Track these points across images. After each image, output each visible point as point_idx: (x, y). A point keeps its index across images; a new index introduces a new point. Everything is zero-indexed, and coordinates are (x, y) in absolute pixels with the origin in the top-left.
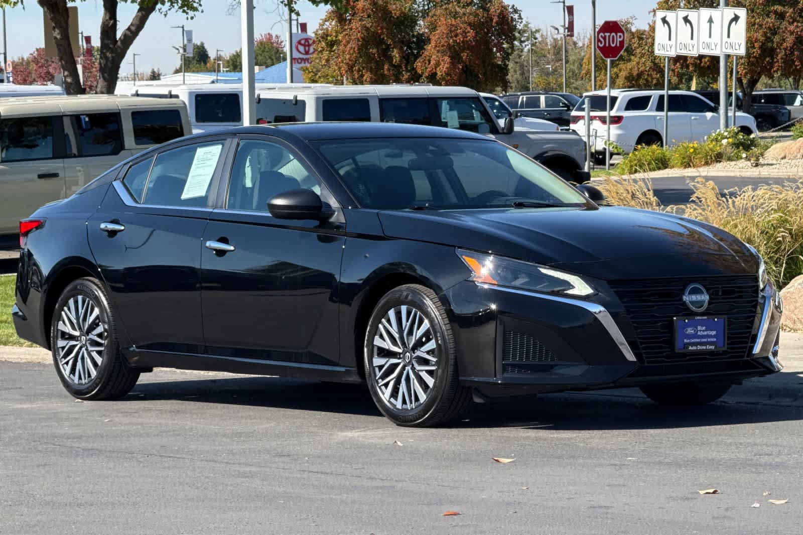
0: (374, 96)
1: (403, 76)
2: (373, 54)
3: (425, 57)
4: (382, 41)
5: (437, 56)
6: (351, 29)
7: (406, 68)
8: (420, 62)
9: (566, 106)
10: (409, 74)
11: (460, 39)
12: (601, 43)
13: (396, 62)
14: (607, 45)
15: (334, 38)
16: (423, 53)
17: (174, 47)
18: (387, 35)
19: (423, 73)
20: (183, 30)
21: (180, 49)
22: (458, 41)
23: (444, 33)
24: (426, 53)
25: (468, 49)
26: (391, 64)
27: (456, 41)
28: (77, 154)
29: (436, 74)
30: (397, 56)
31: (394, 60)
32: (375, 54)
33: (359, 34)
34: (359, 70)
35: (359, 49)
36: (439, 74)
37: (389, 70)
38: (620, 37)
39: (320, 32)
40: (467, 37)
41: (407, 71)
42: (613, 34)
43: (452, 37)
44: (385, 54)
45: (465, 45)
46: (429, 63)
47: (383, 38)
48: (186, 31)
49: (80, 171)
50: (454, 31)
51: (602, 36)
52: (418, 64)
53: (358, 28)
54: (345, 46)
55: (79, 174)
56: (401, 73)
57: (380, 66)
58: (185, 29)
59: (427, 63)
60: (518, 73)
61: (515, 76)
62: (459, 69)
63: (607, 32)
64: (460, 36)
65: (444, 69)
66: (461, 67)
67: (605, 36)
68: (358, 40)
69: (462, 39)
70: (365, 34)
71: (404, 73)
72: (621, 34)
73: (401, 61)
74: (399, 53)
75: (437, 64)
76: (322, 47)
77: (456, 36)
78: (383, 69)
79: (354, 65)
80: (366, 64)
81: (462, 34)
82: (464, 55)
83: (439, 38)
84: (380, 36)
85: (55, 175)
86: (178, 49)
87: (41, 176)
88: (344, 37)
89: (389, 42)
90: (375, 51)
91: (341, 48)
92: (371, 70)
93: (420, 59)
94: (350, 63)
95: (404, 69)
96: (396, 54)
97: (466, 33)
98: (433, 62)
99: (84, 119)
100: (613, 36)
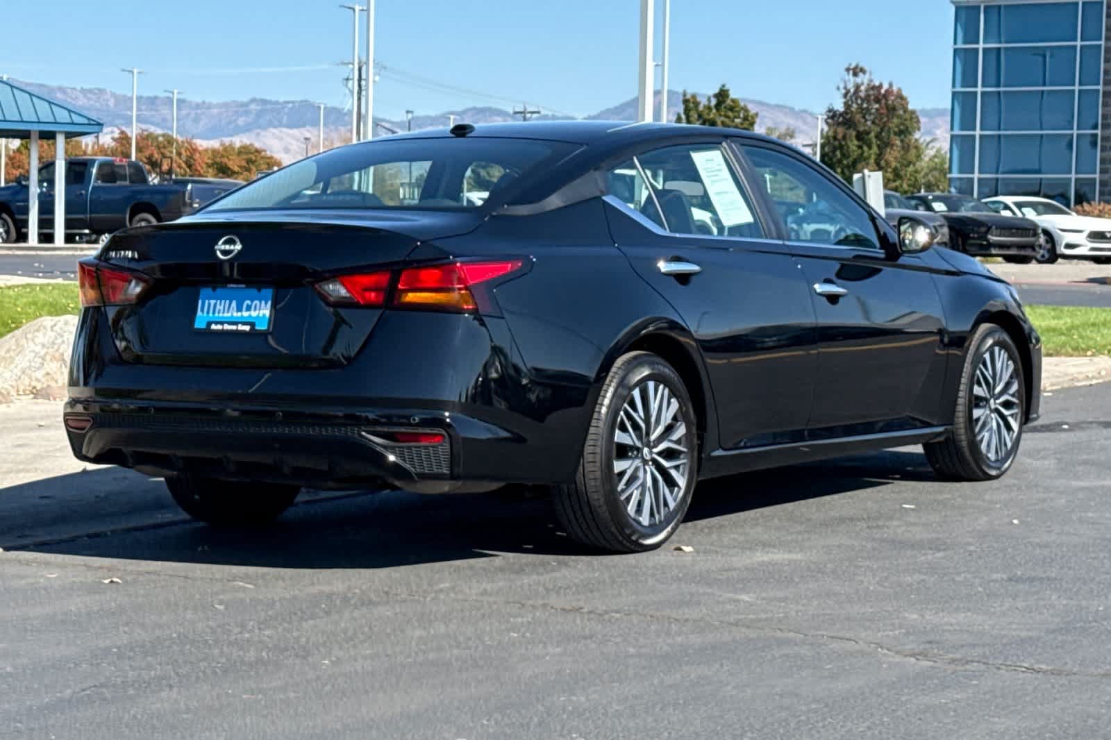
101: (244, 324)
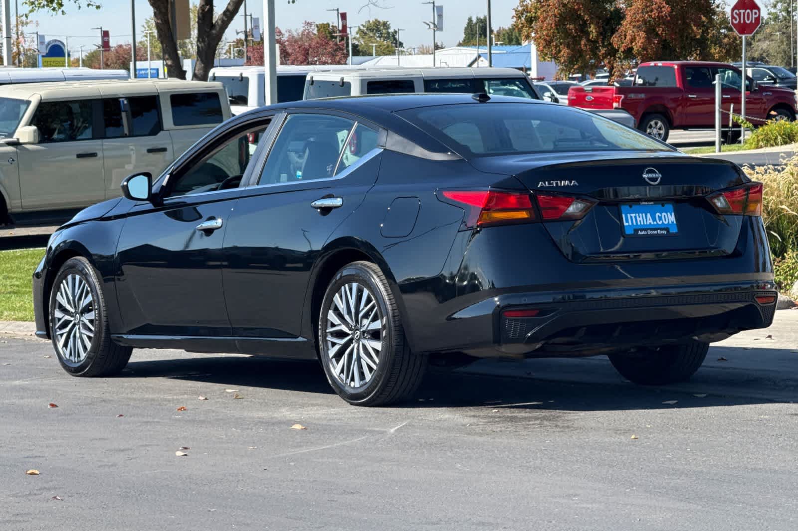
0: (420, 78)
1: (600, 51)
2: (570, 30)
3: (621, 32)
4: (579, 16)
5: (633, 32)
6: (549, 6)
7: (603, 43)
8: (616, 37)
9: (772, 78)
10: (605, 49)
11: (655, 14)
12: (736, 20)
13: (592, 38)
14: (742, 22)
15: (534, 14)
16: (619, 28)
17: (425, 23)
18: (584, 11)
19: (619, 48)
20: (434, 6)
21: (430, 24)
22: (653, 16)
23: (639, 8)
24: (623, 28)
25: (664, 24)
26: (588, 40)
27: (651, 15)
28: (128, 135)
29: (632, 49)
30: (594, 31)
31: (591, 36)
32: (572, 29)
33: (556, 10)
34: (556, 46)
35: (556, 25)
36: (635, 48)
37: (585, 45)
38: (756, 14)
39: (520, 9)
40: (662, 12)
41: (603, 46)
42: (748, 11)
43: (647, 12)
44: (583, 30)
45: (660, 20)
46: (625, 38)
47: (580, 14)
48: (437, 7)
49: (132, 150)
50: (649, 6)
51: (736, 13)
52: (615, 40)
53: (555, 5)
54: (542, 22)
55: (132, 152)
56: (597, 48)
57: (576, 41)
58: (436, 5)
59: (623, 37)
60: (785, 43)
61: (782, 47)
62: (654, 43)
63: (742, 9)
64: (656, 11)
65: (640, 44)
66: (656, 42)
67: (740, 13)
68: (555, 16)
69: (657, 14)
70: (562, 10)
71: (600, 48)
72: (756, 11)
73: (597, 37)
74: (596, 29)
75: (633, 40)
76: (522, 24)
77: (652, 11)
78: (580, 44)
79: (551, 41)
80: (563, 39)
81: (657, 10)
82: (660, 30)
83: (635, 14)
84: (577, 11)
85: (93, 155)
86: (428, 24)
87: (79, 156)
88: (542, 13)
89: (586, 17)
90: (572, 26)
91: (539, 24)
92: (568, 46)
93: (616, 34)
94: (548, 38)
95: (601, 44)
96: (593, 30)
97: (661, 9)
98: (628, 37)
99: (123, 101)
100: (748, 13)
101: (662, 229)
